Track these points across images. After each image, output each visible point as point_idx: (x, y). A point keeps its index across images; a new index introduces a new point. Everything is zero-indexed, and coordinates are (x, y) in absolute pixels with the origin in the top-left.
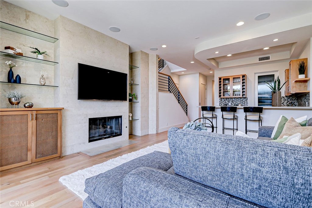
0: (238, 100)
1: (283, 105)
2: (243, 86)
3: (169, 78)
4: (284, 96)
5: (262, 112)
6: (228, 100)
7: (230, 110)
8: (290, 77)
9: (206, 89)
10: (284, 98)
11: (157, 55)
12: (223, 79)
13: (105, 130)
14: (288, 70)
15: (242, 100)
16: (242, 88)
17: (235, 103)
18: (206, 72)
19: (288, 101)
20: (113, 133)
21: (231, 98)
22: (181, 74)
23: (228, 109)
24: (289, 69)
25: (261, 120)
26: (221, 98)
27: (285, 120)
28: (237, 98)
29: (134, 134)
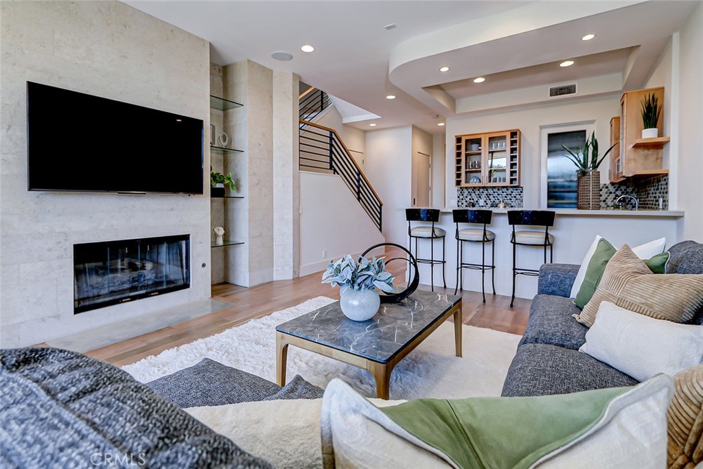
0: (500, 192)
1: (606, 204)
2: (512, 158)
3: (331, 135)
4: (608, 182)
5: (552, 225)
6: (477, 192)
7: (475, 218)
8: (621, 136)
9: (430, 166)
10: (607, 187)
11: (294, 74)
12: (467, 141)
13: (135, 274)
14: (617, 119)
15: (509, 192)
16: (509, 163)
17: (493, 199)
18: (428, 125)
19: (617, 196)
20: (161, 283)
21: (483, 188)
22: (369, 129)
23: (469, 215)
24: (619, 118)
25: (549, 244)
26: (461, 188)
27: (608, 250)
28: (499, 188)
29: (232, 280)
